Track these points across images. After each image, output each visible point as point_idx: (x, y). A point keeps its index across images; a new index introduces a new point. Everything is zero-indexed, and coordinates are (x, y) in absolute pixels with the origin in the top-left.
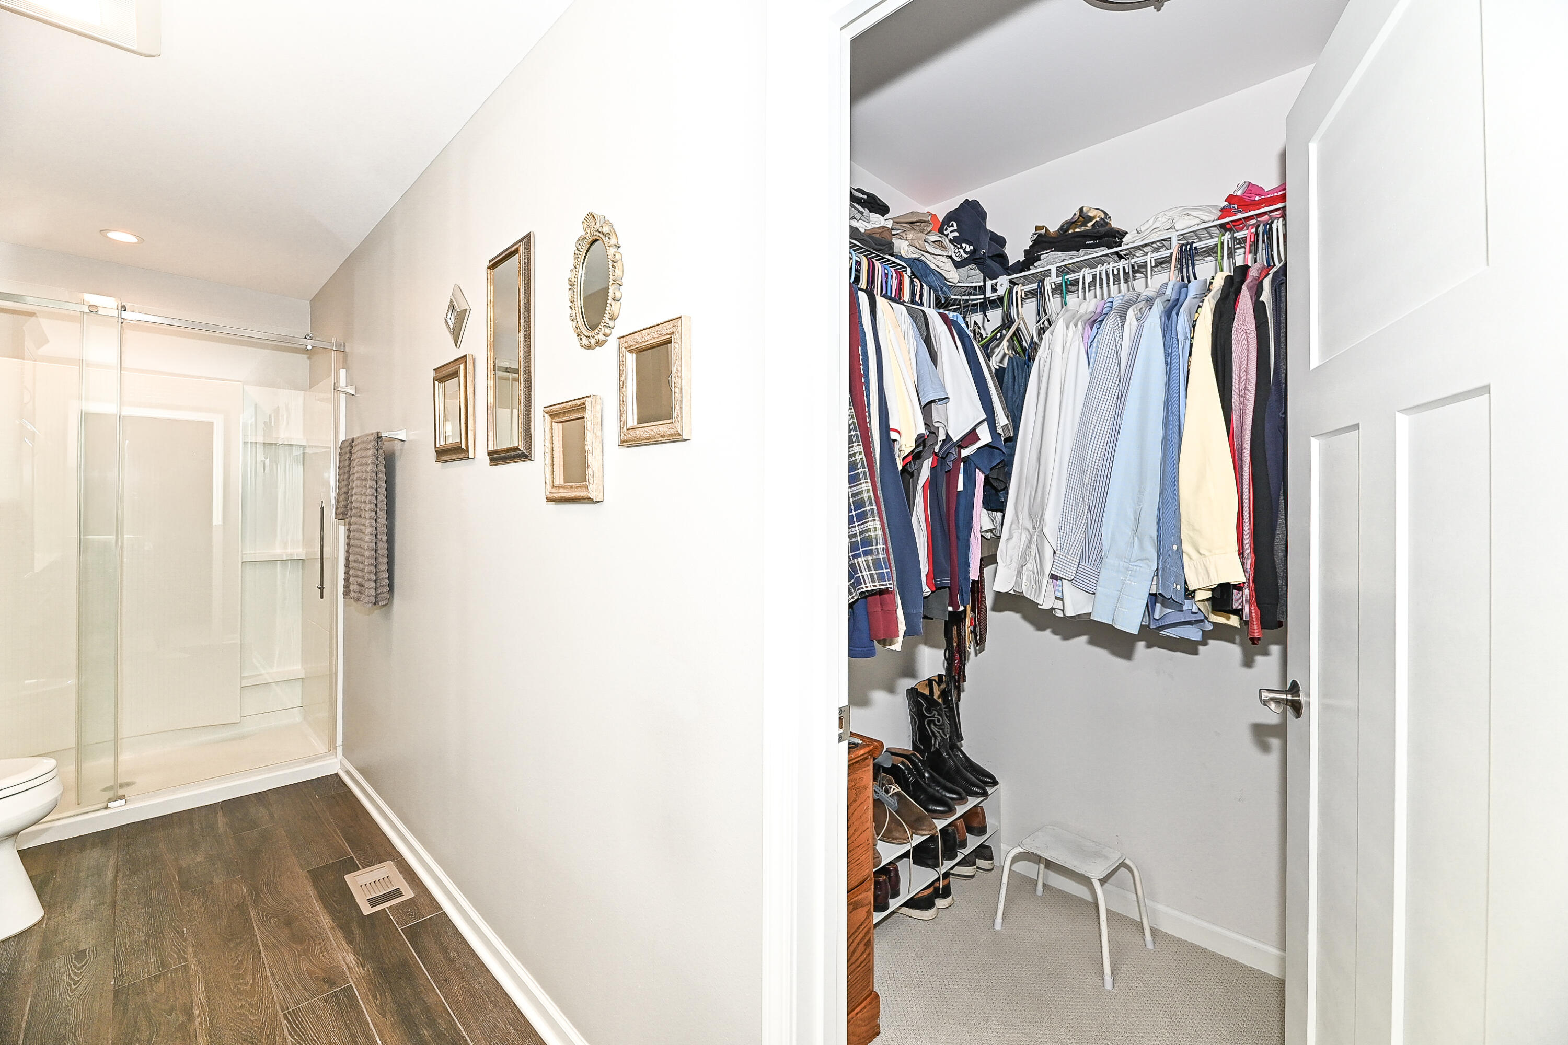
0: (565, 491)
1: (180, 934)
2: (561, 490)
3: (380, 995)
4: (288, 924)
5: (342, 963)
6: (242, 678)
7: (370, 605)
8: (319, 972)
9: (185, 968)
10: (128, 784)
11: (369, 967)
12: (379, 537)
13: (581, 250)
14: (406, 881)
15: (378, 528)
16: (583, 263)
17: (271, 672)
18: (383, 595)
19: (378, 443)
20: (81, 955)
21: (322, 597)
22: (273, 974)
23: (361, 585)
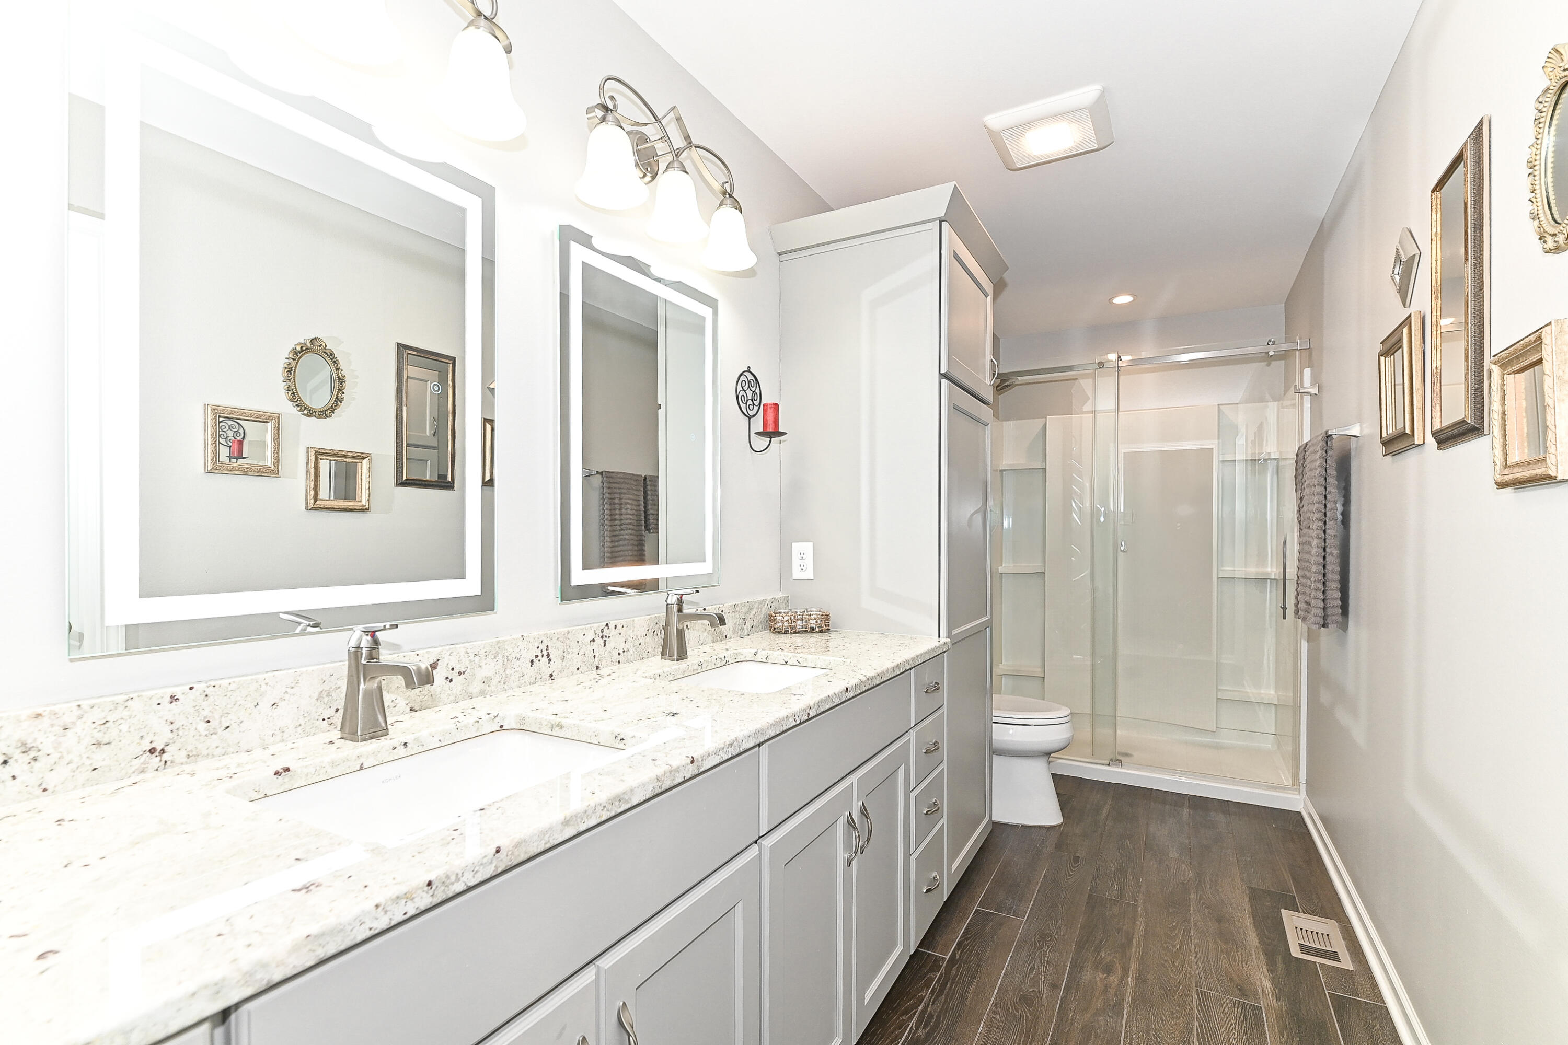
0: (1521, 470)
1: (1138, 880)
2: (1516, 470)
3: (1288, 1036)
4: (1219, 921)
5: (1258, 983)
6: (1218, 690)
7: (1317, 626)
8: (1235, 978)
9: (1135, 907)
10: (1126, 755)
11: (1282, 1003)
12: (1327, 550)
13: (1544, 109)
14: (1348, 950)
15: (1327, 540)
16: (1550, 126)
17: (1251, 692)
18: (1334, 617)
19: (1327, 443)
20: (1076, 859)
21: (1284, 618)
22: (1196, 952)
23: (1308, 603)
